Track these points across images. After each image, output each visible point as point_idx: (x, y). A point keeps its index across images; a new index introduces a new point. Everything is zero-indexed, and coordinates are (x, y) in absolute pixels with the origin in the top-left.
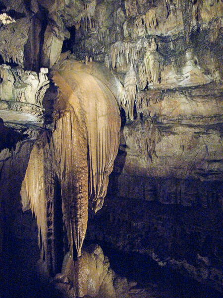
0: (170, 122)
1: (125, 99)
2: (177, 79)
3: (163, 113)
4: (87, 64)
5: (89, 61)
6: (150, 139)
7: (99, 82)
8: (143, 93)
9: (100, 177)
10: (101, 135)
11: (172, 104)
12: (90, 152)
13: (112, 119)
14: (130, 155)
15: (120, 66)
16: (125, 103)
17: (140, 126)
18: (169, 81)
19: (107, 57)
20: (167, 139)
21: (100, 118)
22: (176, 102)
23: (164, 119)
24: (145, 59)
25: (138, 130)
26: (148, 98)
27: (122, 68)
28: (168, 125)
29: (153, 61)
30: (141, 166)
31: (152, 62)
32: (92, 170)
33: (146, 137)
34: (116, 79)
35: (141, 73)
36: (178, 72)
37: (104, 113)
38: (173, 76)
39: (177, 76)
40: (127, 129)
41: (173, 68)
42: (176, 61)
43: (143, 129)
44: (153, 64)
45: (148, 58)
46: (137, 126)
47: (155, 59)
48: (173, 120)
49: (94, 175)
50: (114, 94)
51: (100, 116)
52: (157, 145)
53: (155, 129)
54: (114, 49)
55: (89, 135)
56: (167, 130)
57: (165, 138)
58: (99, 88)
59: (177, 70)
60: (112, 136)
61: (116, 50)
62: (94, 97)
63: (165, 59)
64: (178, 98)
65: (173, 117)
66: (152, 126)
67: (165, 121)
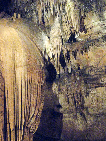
0: (98, 73)
1: (51, 53)
2: (101, 25)
3: (91, 64)
4: (14, 20)
5: (17, 17)
6: (76, 93)
7: (21, 34)
8: (69, 45)
9: (20, 132)
10: (20, 86)
11: (99, 54)
12: (7, 104)
13: (32, 70)
14: (66, 117)
15: (47, 21)
16: (51, 57)
17: (66, 79)
18: (95, 30)
19: (35, 12)
20: (96, 92)
21: (18, 68)
22: (102, 51)
23: (91, 70)
24: (66, 8)
25: (64, 84)
26: (74, 50)
27: (50, 22)
28: (95, 76)
29: (73, 8)
30: (78, 129)
31: (72, 10)
32: (9, 124)
33: (73, 91)
34: (43, 33)
35: (64, 24)
36: (100, 17)
37: (23, 64)
38: (96, 23)
39: (100, 22)
40: (56, 85)
41: (94, 14)
42: (97, 6)
43: (69, 82)
44: (74, 11)
45: (69, 6)
46: (64, 80)
47: (76, 6)
48: (101, 72)
49: (12, 130)
50: (40, 48)
51: (19, 67)
52: (86, 100)
53: (81, 82)
54: (40, 3)
55: (6, 86)
56: (93, 82)
57: (93, 91)
58: (20, 39)
59: (99, 15)
60: (33, 89)
61: (41, 3)
62: (12, 47)
63: (86, 5)
64: (103, 46)
65: (101, 68)
66: (78, 78)
67: (92, 73)
